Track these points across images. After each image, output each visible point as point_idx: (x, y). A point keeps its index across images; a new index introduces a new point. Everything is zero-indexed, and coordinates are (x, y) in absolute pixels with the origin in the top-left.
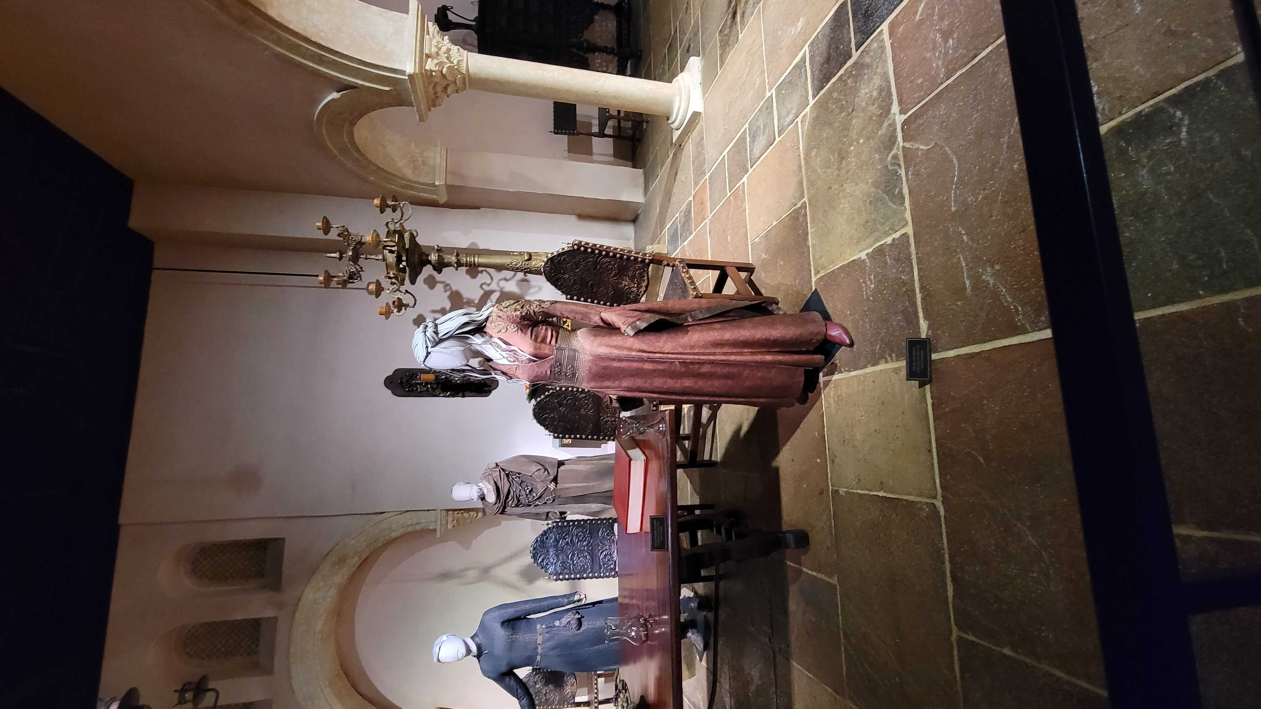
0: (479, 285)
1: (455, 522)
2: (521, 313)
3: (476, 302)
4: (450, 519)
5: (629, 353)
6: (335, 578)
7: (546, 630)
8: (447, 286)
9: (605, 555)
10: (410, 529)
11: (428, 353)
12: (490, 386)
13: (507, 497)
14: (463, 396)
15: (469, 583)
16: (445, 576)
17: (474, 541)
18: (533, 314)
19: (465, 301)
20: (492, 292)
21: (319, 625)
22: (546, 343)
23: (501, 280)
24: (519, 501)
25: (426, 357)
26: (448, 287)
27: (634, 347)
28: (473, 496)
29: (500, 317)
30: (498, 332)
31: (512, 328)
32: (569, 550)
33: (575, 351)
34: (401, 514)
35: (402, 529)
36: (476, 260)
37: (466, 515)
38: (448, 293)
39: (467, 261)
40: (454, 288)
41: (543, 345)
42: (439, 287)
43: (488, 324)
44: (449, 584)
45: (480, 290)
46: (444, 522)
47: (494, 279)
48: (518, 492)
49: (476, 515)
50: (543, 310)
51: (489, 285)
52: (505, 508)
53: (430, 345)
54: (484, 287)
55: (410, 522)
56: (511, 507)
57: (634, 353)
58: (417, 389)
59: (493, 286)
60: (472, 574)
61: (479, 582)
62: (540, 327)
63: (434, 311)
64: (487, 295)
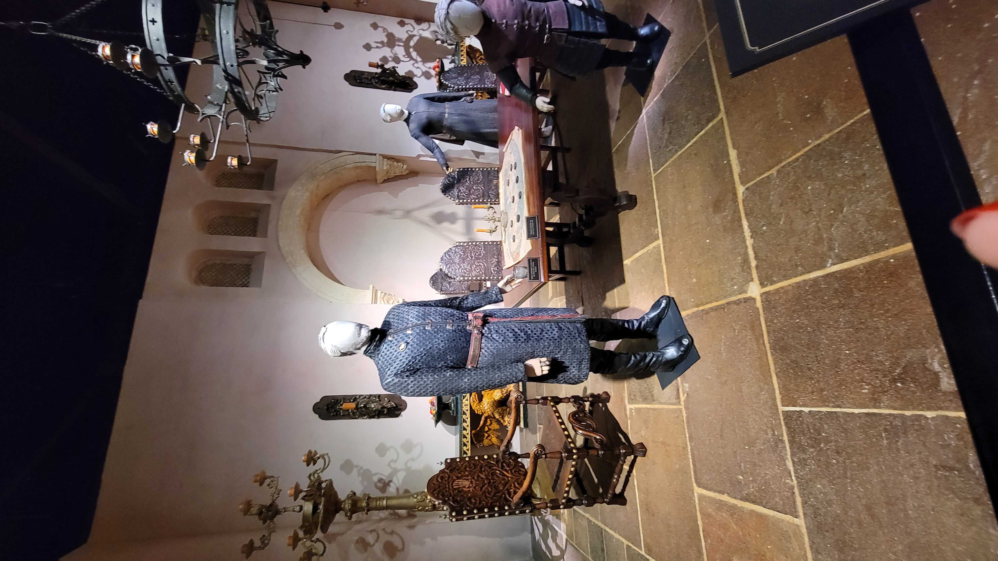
0: (406, 31)
3: (404, 40)
4: (385, 163)
8: (385, 30)
12: (412, 86)
14: (395, 90)
15: (397, 219)
16: (380, 212)
17: (400, 193)
20: (414, 36)
34: (355, 154)
38: (386, 33)
40: (390, 31)
44: (383, 218)
46: (381, 163)
51: (412, 32)
54: (409, 32)
59: (415, 33)
60: (399, 213)
63: (376, 42)
64: (411, 37)
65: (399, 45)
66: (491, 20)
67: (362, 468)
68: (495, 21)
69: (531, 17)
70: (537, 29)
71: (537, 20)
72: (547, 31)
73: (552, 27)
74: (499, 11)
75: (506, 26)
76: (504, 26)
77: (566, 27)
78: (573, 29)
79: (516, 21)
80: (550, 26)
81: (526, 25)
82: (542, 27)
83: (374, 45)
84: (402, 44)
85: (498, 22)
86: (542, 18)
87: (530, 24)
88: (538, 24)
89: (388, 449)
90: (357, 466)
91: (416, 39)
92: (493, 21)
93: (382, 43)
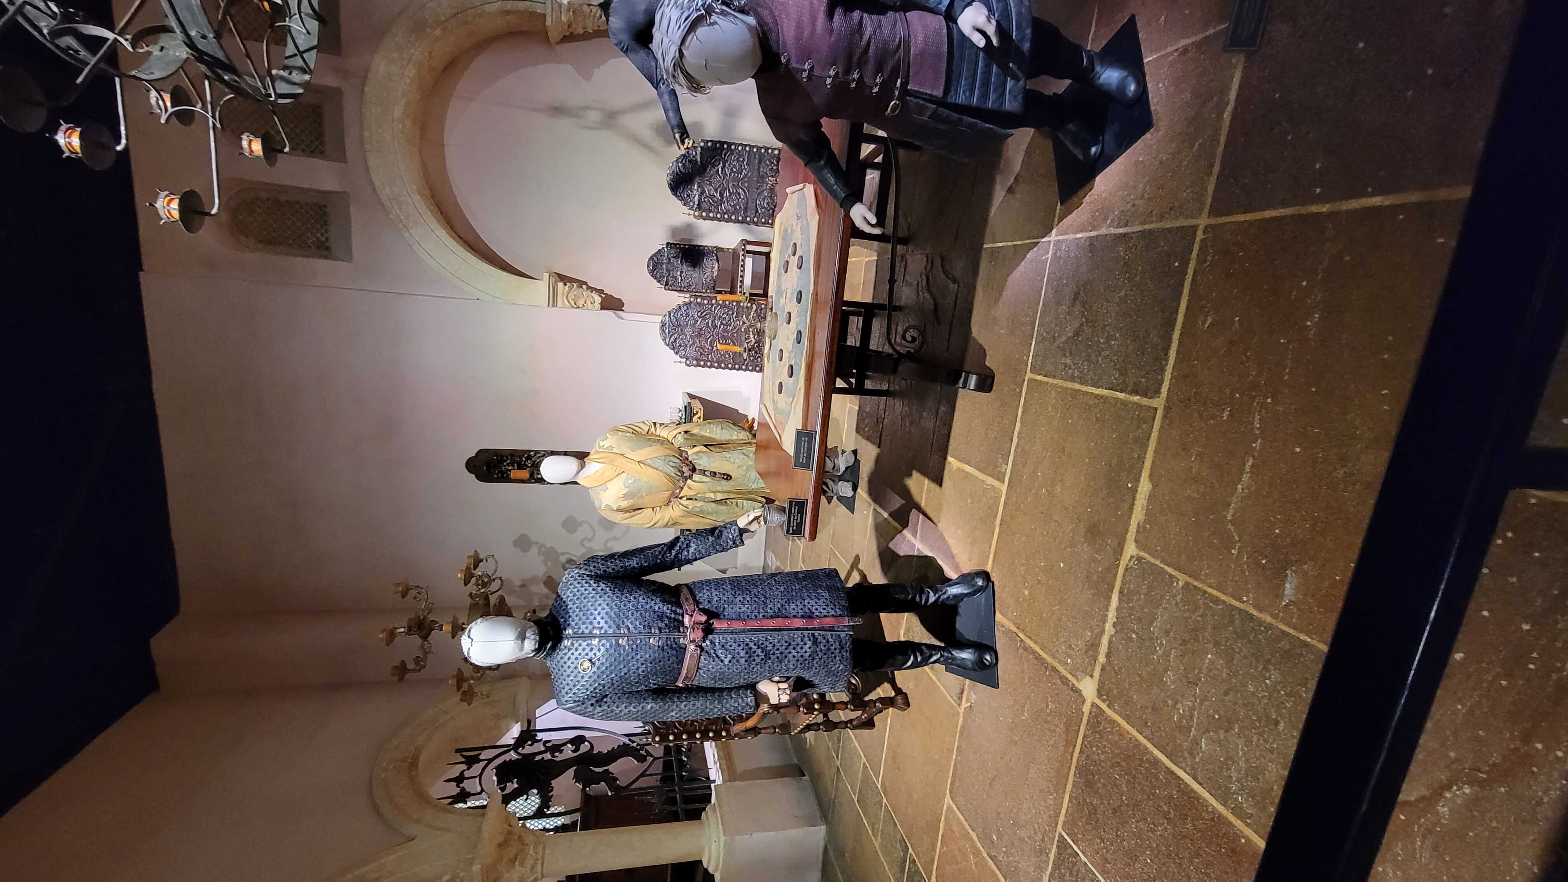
6: (413, 52)
15: (591, 128)
16: (557, 110)
17: (596, 72)
21: (398, 111)
60: (594, 116)
61: (601, 129)
66: (778, 56)
67: (543, 546)
68: (788, 60)
69: (866, 63)
70: (875, 90)
71: (879, 69)
72: (897, 93)
73: (909, 87)
74: (797, 40)
75: (810, 77)
76: (805, 75)
77: (939, 93)
78: (951, 99)
79: (832, 73)
80: (905, 84)
81: (854, 80)
82: (887, 88)
85: (794, 65)
86: (888, 68)
87: (861, 77)
88: (878, 80)
89: (581, 524)
90: (537, 543)
92: (783, 60)
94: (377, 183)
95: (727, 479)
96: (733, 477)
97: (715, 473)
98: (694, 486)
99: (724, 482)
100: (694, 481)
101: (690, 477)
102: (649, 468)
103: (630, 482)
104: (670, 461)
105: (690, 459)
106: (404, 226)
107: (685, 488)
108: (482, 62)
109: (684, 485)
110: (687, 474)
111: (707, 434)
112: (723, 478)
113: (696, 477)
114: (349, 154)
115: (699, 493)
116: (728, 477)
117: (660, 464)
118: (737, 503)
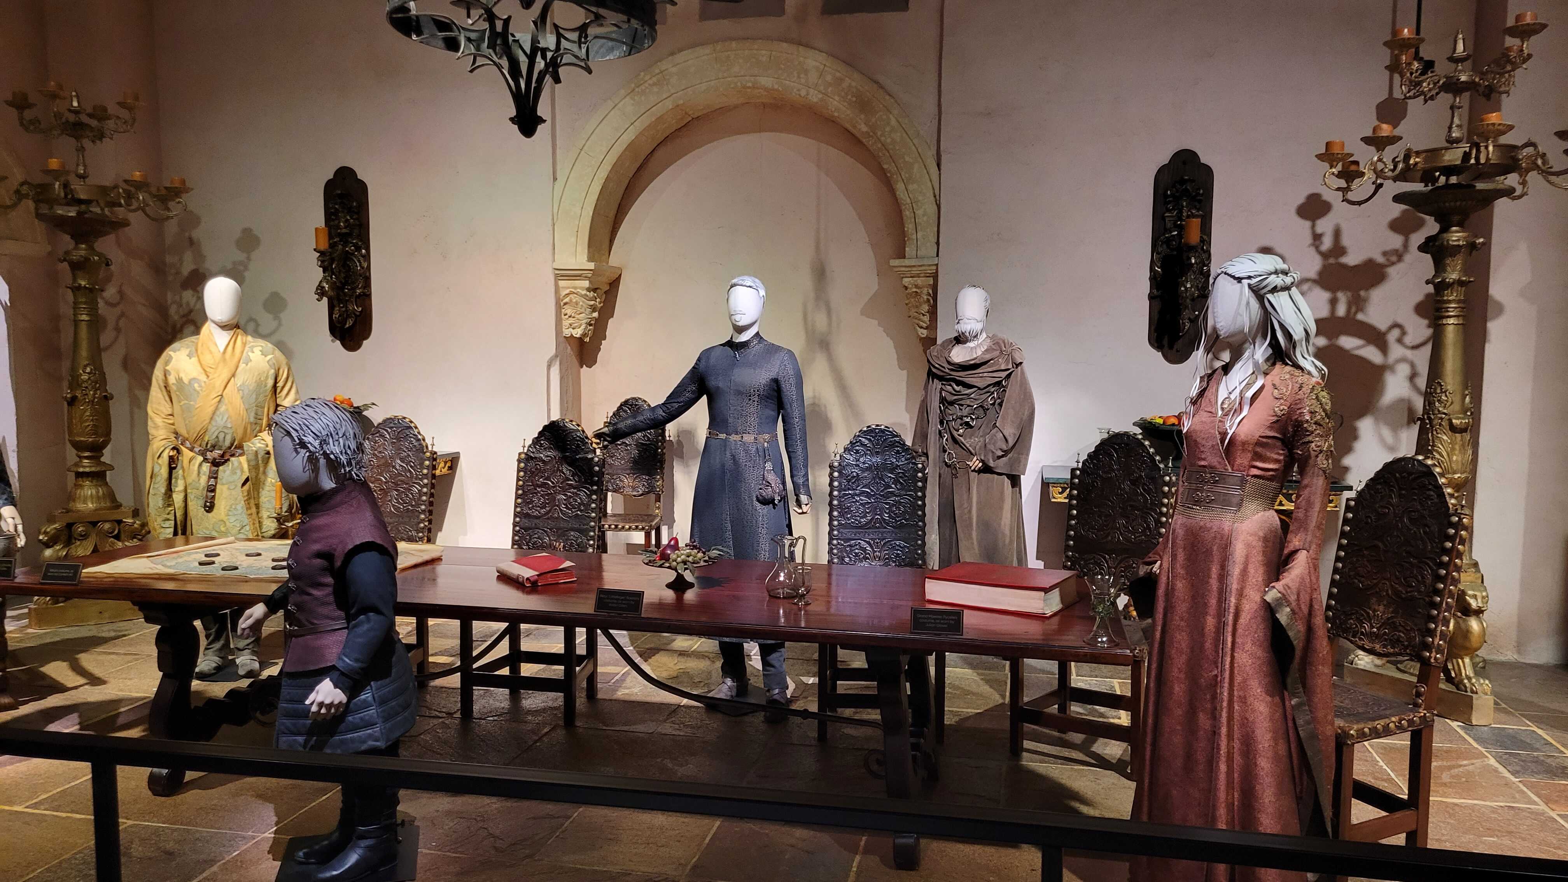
0: (1400, 321)
1: (914, 290)
2: (1307, 421)
3: (1360, 317)
4: (919, 281)
5: (1234, 592)
6: (837, 98)
7: (760, 449)
8: (1398, 255)
9: (864, 550)
10: (907, 213)
11: (1239, 280)
12: (1171, 347)
13: (959, 383)
14: (1151, 297)
16: (820, 274)
17: (876, 322)
18: (1304, 440)
19: (1362, 293)
20: (1383, 348)
21: (766, 81)
22: (1253, 459)
23: (1413, 365)
24: (952, 403)
25: (1233, 277)
26: (1394, 259)
27: (1244, 601)
28: (965, 323)
29: (1301, 388)
30: (1274, 385)
31: (1281, 408)
32: (878, 490)
33: (1240, 505)
34: (935, 196)
35: (908, 201)
36: (1451, 321)
37: (925, 308)
38: (1381, 260)
39: (1449, 302)
40: (1392, 271)
41: (1249, 455)
42: (1395, 241)
43: (1288, 368)
44: (805, 281)
45: (1389, 323)
46: (915, 271)
47: (1416, 352)
48: (968, 402)
49: (924, 325)
50: (1313, 458)
51: (1400, 341)
52: (941, 378)
53: (1253, 281)
54: (1396, 333)
55: (919, 212)
56: (942, 389)
57: (1233, 600)
58: (1168, 211)
59: (1396, 351)
60: (820, 321)
61: (807, 332)
62: (1281, 452)
63: (1337, 234)
64: (1377, 338)
65: (1333, 302)
67: (246, 268)
69: (299, 594)
71: (298, 608)
72: (292, 628)
73: (293, 639)
82: (294, 618)
83: (1325, 225)
84: (1341, 311)
86: (300, 616)
89: (277, 318)
90: (249, 259)
91: (1372, 354)
93: (1338, 250)
94: (680, 57)
95: (205, 506)
96: (210, 515)
97: (214, 491)
98: (194, 465)
99: (201, 502)
100: (200, 465)
101: (206, 460)
102: (212, 408)
103: (196, 385)
104: (226, 434)
105: (232, 459)
106: (633, 90)
107: (191, 454)
108: (864, 177)
109: (195, 452)
110: (209, 455)
111: (269, 480)
112: (206, 501)
113: (206, 467)
114: (711, 24)
115: (184, 471)
116: (209, 507)
117: (220, 421)
118: (168, 520)
